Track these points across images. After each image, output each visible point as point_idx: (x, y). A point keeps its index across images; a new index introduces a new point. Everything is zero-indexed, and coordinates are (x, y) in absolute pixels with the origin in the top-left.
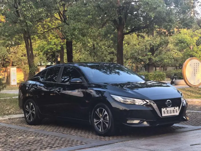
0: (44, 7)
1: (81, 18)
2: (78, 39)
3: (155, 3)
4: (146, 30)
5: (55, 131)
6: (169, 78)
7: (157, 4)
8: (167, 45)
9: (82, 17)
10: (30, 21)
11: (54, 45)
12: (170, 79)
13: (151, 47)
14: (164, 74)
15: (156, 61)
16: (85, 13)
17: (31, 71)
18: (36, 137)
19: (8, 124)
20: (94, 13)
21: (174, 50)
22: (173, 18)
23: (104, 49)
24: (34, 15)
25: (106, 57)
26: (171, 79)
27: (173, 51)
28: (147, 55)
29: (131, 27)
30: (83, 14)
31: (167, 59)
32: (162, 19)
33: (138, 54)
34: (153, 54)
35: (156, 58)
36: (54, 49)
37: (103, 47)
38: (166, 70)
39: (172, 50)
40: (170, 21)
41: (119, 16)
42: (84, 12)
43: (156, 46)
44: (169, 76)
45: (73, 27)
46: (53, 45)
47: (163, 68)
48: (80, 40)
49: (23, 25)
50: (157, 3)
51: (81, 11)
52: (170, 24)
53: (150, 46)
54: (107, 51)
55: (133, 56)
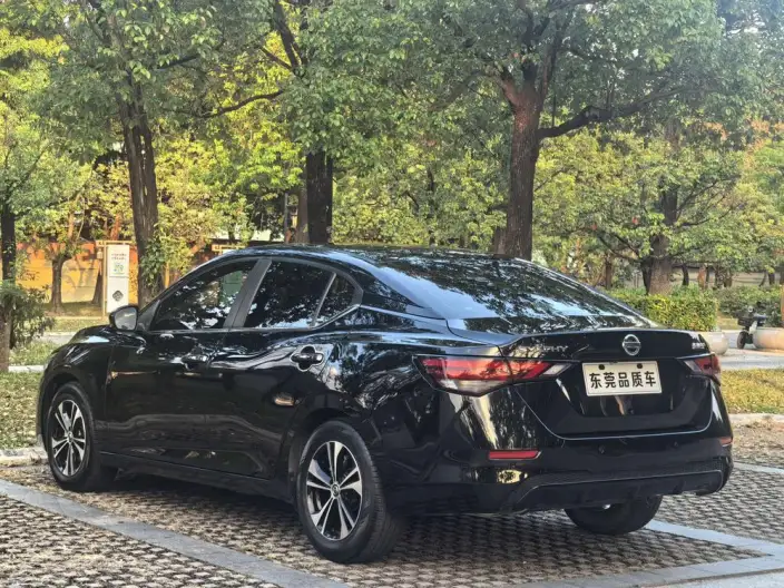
0: (204, 8)
1: (361, 61)
2: (343, 148)
3: (677, 7)
4: (638, 122)
5: (200, 534)
6: (735, 316)
7: (682, 13)
8: (733, 184)
9: (364, 57)
10: (144, 64)
11: (276, 162)
12: (736, 321)
13: (664, 192)
14: (711, 303)
15: (681, 250)
16: (379, 40)
17: (146, 267)
18: (109, 555)
19: (20, 486)
20: (416, 38)
21: (763, 208)
22: (750, 78)
23: (470, 188)
24: (162, 37)
25: (475, 221)
26: (739, 323)
27: (760, 211)
28: (644, 222)
29: (575, 105)
30: (371, 41)
31: (726, 244)
32: (702, 76)
33: (611, 218)
34: (670, 220)
35: (682, 235)
36: (274, 181)
37: (465, 181)
38: (728, 283)
39: (754, 206)
40: (737, 86)
41: (524, 58)
42: (376, 32)
43: (686, 189)
44: (734, 310)
45: (327, 94)
46: (270, 165)
47: (717, 275)
48: (351, 152)
49: (116, 79)
50: (684, 9)
51: (361, 30)
52: (736, 99)
53: (660, 187)
54: (481, 199)
55: (588, 223)
